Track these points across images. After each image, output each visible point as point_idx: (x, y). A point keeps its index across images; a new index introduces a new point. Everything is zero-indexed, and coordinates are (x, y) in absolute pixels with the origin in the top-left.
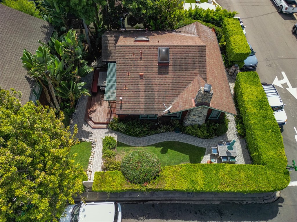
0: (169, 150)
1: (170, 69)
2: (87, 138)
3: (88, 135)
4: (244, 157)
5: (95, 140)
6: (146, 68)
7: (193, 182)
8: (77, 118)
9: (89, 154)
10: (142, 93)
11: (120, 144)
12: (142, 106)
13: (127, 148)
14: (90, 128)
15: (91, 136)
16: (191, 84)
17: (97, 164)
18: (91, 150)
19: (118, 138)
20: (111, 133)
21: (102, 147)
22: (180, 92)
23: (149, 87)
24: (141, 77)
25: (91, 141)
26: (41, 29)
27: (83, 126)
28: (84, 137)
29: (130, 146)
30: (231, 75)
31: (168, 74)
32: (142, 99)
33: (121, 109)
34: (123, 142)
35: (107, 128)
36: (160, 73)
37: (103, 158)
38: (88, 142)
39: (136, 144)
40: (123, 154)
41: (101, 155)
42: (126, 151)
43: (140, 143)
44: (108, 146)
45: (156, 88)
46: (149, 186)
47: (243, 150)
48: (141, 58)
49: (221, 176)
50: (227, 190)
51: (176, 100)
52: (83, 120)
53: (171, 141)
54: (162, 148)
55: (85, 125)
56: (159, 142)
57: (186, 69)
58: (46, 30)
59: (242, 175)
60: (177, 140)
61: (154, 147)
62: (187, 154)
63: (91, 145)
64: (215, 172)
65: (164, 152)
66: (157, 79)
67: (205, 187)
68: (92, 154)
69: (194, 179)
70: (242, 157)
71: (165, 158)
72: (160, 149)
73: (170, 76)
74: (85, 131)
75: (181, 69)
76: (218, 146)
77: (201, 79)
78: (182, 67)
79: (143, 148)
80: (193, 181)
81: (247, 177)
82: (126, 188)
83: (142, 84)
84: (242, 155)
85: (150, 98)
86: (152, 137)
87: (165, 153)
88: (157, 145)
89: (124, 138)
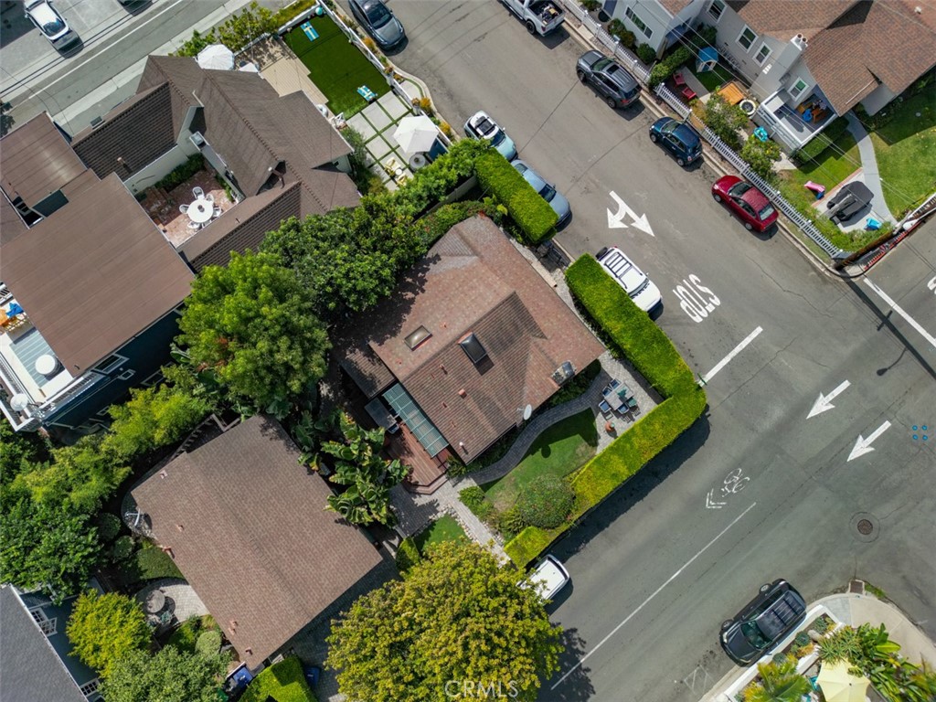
0: (550, 446)
1: (492, 357)
2: (437, 512)
3: (432, 507)
4: (639, 383)
5: (449, 506)
6: (462, 380)
7: (614, 476)
8: (395, 497)
9: (460, 530)
10: (478, 413)
11: (486, 487)
12: (491, 429)
13: (498, 485)
14: (427, 496)
15: (438, 505)
16: (532, 356)
17: (481, 534)
18: (457, 522)
19: (476, 481)
20: (460, 480)
21: (466, 508)
22: (523, 376)
23: (482, 401)
24: (464, 396)
25: (445, 512)
26: (268, 438)
27: (413, 502)
28: (431, 514)
29: (500, 479)
30: (545, 256)
31: (493, 365)
32: (484, 421)
33: (467, 453)
34: (487, 481)
35: (449, 479)
36: (482, 373)
37: (482, 519)
38: (443, 516)
39: (506, 470)
40: (501, 496)
41: (476, 519)
42: (501, 488)
43: (508, 465)
44: (475, 502)
45: (492, 394)
46: (576, 517)
47: (634, 376)
48: (446, 373)
49: (637, 445)
50: (653, 455)
51: (526, 390)
52: (405, 493)
53: (543, 432)
54: (540, 449)
55: (415, 497)
56: (530, 444)
57: (511, 341)
58: (271, 431)
59: (657, 426)
60: (550, 424)
61: (530, 457)
62: (575, 434)
63: (450, 518)
64: (628, 445)
65: (546, 453)
66: (486, 383)
67: (630, 471)
68: (464, 527)
69: (613, 472)
70: (639, 386)
71: (554, 459)
72: (539, 453)
73: (498, 366)
74: (423, 505)
75: (505, 346)
76: (606, 398)
77: (538, 340)
78: (505, 342)
79: (518, 469)
80: (614, 474)
81: (663, 425)
82: (553, 538)
83: (470, 404)
84: (636, 382)
85: (493, 413)
86: (515, 445)
87: (550, 453)
88: (532, 451)
89: (484, 474)
